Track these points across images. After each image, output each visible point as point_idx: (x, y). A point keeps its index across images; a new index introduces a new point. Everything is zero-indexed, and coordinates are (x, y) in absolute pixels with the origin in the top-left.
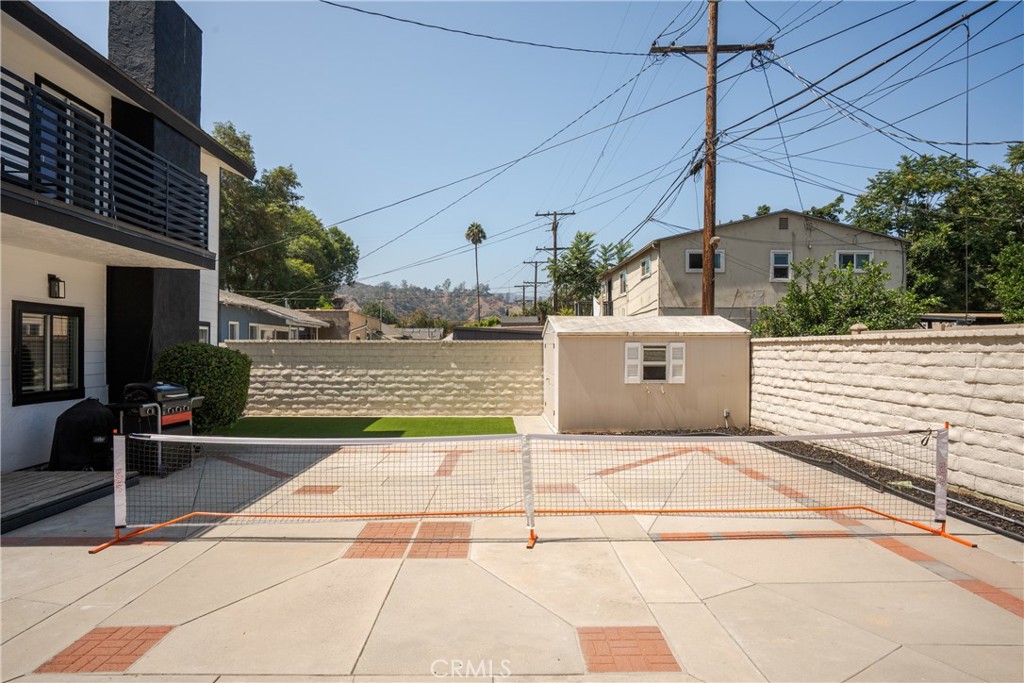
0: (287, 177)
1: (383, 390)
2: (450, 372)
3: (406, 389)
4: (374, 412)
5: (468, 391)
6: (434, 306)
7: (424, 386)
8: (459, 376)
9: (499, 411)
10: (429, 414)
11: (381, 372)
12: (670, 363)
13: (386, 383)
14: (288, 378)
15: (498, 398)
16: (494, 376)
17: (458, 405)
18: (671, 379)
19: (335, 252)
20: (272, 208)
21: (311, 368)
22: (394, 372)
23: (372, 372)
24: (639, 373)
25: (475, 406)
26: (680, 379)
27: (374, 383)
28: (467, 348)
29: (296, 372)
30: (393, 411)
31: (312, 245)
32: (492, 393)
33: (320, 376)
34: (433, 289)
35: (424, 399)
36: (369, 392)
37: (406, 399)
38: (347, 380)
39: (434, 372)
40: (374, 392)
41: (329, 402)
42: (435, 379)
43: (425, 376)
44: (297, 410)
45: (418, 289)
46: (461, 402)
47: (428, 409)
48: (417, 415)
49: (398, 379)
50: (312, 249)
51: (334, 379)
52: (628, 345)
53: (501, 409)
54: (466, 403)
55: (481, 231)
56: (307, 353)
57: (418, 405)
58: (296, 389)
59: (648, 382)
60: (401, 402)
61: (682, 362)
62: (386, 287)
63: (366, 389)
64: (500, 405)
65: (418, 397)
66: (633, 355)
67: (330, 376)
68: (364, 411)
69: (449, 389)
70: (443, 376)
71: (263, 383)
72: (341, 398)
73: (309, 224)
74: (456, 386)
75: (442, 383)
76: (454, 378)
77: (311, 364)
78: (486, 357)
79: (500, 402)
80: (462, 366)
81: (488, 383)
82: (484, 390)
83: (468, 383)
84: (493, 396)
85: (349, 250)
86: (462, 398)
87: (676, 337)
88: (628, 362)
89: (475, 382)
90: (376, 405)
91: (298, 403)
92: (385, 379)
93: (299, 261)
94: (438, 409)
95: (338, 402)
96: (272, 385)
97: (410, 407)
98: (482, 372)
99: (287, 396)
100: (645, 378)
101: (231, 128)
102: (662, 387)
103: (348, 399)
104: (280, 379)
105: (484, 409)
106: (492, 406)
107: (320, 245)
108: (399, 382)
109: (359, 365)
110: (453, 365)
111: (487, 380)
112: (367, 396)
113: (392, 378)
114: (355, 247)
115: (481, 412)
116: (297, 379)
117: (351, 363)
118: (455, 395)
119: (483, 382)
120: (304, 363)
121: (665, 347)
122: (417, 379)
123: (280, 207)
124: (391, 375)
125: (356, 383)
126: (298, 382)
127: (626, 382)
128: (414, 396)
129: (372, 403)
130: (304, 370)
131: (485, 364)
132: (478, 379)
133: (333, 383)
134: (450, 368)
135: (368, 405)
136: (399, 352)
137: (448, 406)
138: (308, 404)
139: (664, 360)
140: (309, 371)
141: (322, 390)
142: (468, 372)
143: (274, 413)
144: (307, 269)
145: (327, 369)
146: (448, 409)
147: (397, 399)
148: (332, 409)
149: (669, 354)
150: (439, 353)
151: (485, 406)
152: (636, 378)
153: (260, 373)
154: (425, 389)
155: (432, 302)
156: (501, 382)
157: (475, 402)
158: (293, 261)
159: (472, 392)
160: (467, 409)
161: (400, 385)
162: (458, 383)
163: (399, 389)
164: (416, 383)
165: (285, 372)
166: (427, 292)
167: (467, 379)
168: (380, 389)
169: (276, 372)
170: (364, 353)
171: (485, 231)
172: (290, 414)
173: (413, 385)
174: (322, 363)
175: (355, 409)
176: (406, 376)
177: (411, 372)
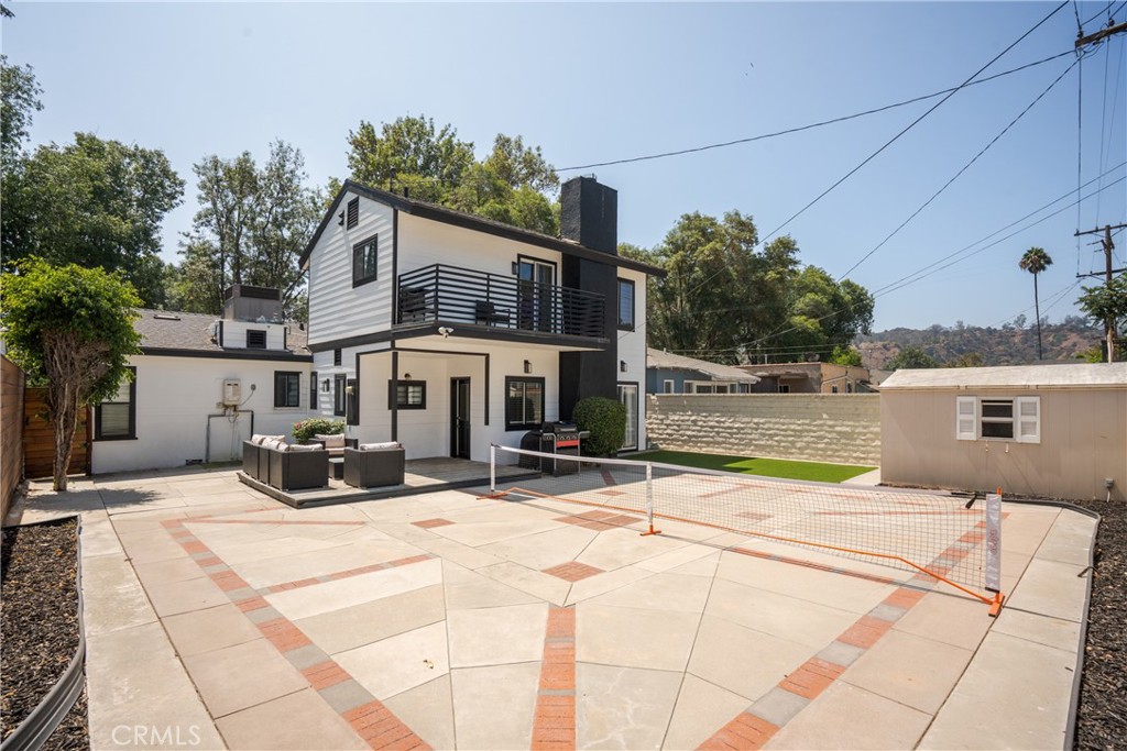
0: (786, 246)
1: (764, 435)
2: (822, 422)
3: (783, 436)
4: (757, 453)
5: (839, 440)
6: (1001, 348)
7: (799, 434)
8: (830, 426)
9: (870, 461)
10: (803, 459)
11: (762, 421)
12: (1018, 419)
13: (767, 430)
14: (695, 422)
15: (868, 448)
16: (865, 427)
17: (829, 453)
18: (1019, 437)
19: (846, 304)
20: (771, 275)
21: (710, 415)
22: (773, 420)
23: (756, 420)
24: (975, 428)
25: (846, 454)
26: (1034, 438)
27: (757, 429)
28: (838, 400)
29: (700, 418)
30: (773, 454)
31: (817, 301)
32: (863, 443)
33: (717, 422)
34: (999, 328)
35: (799, 445)
36: (753, 436)
37: (783, 444)
38: (736, 426)
39: (807, 422)
40: (757, 437)
41: (724, 443)
42: (808, 428)
43: (799, 425)
44: (700, 448)
45: (979, 329)
46: (832, 450)
47: (802, 454)
48: (792, 459)
49: (777, 426)
50: (817, 304)
51: (727, 424)
52: (959, 399)
53: (872, 459)
54: (837, 451)
55: (1044, 257)
56: (708, 404)
57: (794, 450)
58: (700, 431)
59: (987, 439)
60: (779, 446)
61: (1037, 419)
62: (936, 330)
63: (751, 434)
64: (871, 455)
65: (793, 443)
66: (967, 409)
67: (723, 422)
68: (749, 452)
69: (821, 438)
70: (815, 426)
71: (678, 426)
72: (732, 440)
73: (816, 283)
74: (827, 435)
75: (815, 432)
76: (825, 428)
77: (710, 412)
78: (857, 409)
79: (871, 452)
80: (832, 416)
81: (859, 433)
82: (855, 439)
83: (839, 433)
84: (864, 446)
85: (862, 300)
86: (834, 446)
87: (1026, 391)
88: (960, 417)
89: (845, 433)
90: (759, 448)
91: (702, 442)
92: (766, 426)
93: (804, 317)
94: (811, 455)
95: (729, 443)
96: (685, 427)
97: (786, 451)
98: (852, 423)
99: (694, 436)
100: (983, 435)
101: (737, 214)
102: (1007, 446)
103: (737, 441)
104: (689, 423)
105: (855, 458)
106: (862, 456)
107: (825, 300)
108: (778, 429)
109: (746, 414)
110: (825, 416)
111: (857, 431)
112: (751, 440)
113: (771, 426)
114: (869, 295)
115: (851, 460)
116: (700, 423)
117: (739, 412)
118: (826, 443)
119: (853, 432)
120: (705, 412)
121: (1011, 402)
122: (793, 427)
123: (778, 273)
124: (770, 422)
125: (743, 429)
126: (702, 426)
127: (958, 438)
128: (790, 442)
129: (755, 445)
130: (706, 417)
131: (856, 416)
132: (848, 429)
133: (726, 428)
134: (821, 419)
135: (752, 447)
136: (777, 404)
137: (820, 452)
138: (708, 443)
139: (1011, 416)
140: (710, 418)
141: (718, 433)
142: (839, 423)
143: (685, 449)
144: (811, 324)
145: (722, 416)
146: (821, 456)
147: (775, 443)
148: (726, 448)
149: (1017, 409)
150: (813, 405)
151: (855, 455)
152: (972, 434)
153: (676, 418)
154: (800, 437)
155: (999, 344)
156: (871, 433)
157: (846, 451)
158: (797, 318)
159: (843, 441)
160: (838, 457)
161: (778, 432)
162: (830, 432)
163: (777, 435)
164: (792, 430)
165: (693, 418)
166: (990, 331)
167: (838, 429)
168: (761, 434)
169: (687, 418)
170: (749, 404)
171: (1049, 255)
172: (695, 450)
173: (789, 433)
174: (718, 412)
175: (742, 450)
176: (783, 424)
177: (787, 421)
